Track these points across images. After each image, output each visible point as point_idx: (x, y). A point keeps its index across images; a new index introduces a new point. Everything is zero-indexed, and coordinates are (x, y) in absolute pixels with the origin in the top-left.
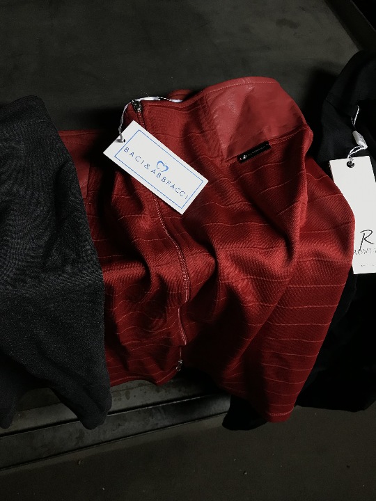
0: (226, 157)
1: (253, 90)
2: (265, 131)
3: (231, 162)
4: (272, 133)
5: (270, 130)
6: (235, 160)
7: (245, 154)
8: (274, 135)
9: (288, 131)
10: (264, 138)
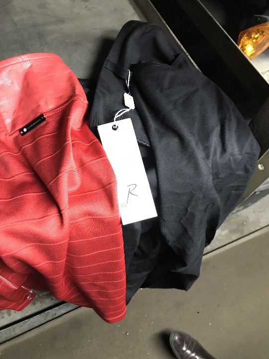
0: (9, 132)
1: (31, 66)
2: (42, 103)
3: (14, 135)
4: (48, 105)
5: (46, 103)
6: (17, 134)
7: (25, 127)
8: (51, 107)
9: (62, 102)
10: (40, 111)
